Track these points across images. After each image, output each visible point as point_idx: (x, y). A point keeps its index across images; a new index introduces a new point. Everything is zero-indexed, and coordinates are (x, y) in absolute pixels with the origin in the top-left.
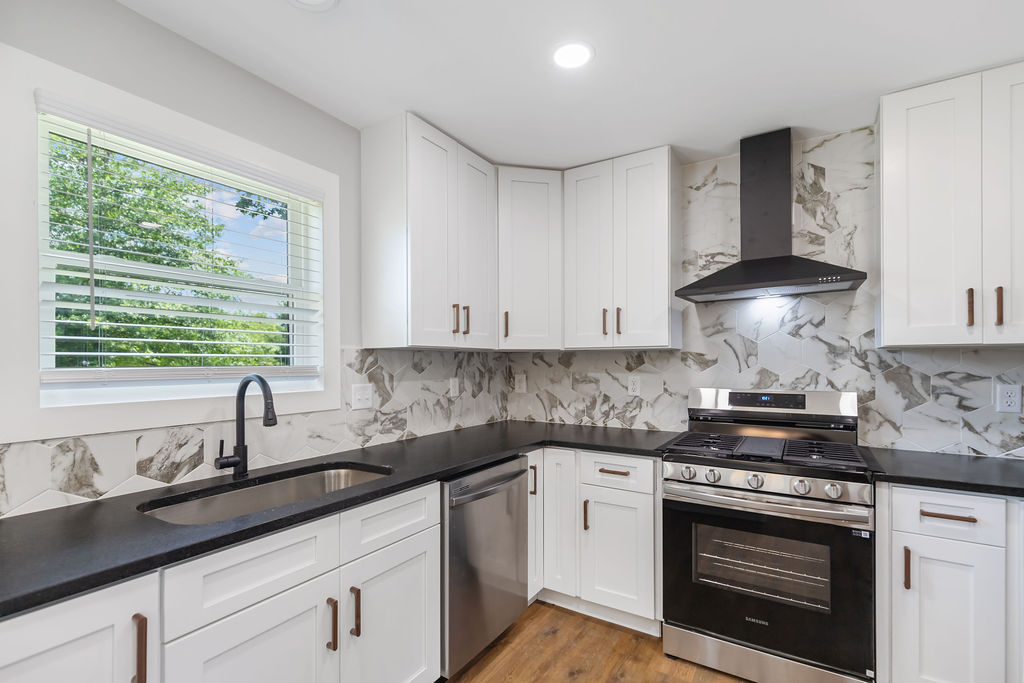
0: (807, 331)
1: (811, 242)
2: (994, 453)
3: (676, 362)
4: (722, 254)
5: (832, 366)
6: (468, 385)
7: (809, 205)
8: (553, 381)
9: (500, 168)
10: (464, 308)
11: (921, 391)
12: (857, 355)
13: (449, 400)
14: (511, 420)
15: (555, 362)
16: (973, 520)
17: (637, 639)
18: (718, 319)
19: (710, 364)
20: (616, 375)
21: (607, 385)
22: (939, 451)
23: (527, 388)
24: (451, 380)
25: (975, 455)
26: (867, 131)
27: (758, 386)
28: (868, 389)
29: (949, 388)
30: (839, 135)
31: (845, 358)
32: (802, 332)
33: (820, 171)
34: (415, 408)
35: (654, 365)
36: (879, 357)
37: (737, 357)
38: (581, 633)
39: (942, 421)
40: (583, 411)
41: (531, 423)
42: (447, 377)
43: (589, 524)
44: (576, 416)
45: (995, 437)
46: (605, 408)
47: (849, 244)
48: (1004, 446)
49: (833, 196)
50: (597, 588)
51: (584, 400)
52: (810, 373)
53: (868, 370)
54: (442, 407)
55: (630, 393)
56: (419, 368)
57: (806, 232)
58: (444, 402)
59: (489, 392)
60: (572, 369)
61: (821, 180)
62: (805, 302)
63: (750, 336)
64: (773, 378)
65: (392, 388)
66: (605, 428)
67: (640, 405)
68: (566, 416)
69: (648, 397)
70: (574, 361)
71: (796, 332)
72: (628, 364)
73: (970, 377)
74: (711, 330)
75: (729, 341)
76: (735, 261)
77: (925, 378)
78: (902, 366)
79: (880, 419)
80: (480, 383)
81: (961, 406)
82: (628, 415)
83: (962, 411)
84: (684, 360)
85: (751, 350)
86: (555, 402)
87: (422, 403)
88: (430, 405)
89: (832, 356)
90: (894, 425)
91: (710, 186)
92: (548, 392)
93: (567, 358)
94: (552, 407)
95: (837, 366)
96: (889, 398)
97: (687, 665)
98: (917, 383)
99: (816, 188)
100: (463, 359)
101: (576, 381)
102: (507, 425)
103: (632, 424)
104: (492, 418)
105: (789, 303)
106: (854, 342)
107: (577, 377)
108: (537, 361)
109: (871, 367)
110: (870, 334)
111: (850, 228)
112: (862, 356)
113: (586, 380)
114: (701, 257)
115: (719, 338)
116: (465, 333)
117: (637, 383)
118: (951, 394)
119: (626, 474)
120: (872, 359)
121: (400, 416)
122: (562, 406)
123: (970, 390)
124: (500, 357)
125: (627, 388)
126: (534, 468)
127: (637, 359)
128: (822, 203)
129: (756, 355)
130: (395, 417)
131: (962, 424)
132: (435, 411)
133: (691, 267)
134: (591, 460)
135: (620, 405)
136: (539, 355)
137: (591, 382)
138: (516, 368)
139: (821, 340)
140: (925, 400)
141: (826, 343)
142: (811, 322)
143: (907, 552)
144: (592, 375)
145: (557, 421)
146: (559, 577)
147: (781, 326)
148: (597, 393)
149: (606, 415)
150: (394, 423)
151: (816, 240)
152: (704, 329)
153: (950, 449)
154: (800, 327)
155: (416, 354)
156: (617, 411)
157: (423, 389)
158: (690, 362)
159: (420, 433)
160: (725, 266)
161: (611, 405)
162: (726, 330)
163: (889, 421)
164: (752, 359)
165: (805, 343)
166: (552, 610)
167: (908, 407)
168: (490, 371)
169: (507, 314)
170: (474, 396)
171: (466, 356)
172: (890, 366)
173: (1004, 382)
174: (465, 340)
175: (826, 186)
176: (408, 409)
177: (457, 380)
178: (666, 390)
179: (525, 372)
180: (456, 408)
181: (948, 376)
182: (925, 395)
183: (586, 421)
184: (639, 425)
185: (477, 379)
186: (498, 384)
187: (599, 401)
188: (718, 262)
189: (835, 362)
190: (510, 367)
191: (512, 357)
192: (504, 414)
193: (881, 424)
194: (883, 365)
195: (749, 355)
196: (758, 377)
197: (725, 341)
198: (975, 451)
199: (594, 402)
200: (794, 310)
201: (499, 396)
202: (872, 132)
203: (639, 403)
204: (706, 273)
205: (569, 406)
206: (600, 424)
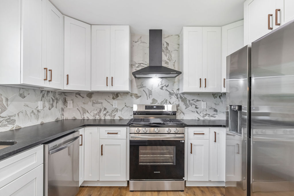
0: (164, 88)
1: (166, 63)
2: (202, 118)
3: (129, 96)
4: (143, 63)
5: (170, 98)
6: (47, 105)
7: (165, 53)
8: (84, 103)
9: (65, 17)
10: (49, 70)
11: (189, 104)
12: (176, 95)
13: (38, 111)
14: (66, 119)
15: (85, 96)
16: (203, 134)
17: (120, 189)
18: (141, 83)
19: (139, 97)
20: (109, 101)
21: (105, 104)
22: (192, 119)
23: (73, 106)
24: (39, 102)
25: (198, 119)
26: (178, 36)
27: (152, 103)
28: (178, 104)
29: (194, 103)
30: (172, 35)
31: (173, 96)
32: (163, 88)
33: (168, 44)
34: (20, 114)
35: (122, 98)
36: (180, 95)
37: (147, 95)
38: (100, 193)
39: (192, 111)
40: (97, 114)
41: (75, 120)
42: (37, 101)
43: (103, 153)
44: (94, 116)
45: (202, 115)
46: (105, 112)
47: (174, 65)
48: (203, 117)
49: (171, 51)
50: (106, 175)
51: (97, 110)
52: (165, 100)
53: (178, 99)
54: (34, 114)
55: (114, 107)
56: (22, 96)
57: (164, 60)
58: (35, 111)
59: (56, 107)
60: (92, 99)
61: (168, 47)
62: (164, 80)
63: (150, 89)
64: (156, 101)
65: (7, 105)
66: (105, 119)
67: (117, 111)
68: (90, 116)
69: (120, 108)
70: (93, 96)
71: (162, 88)
72: (113, 97)
73: (198, 101)
74: (139, 87)
75: (145, 90)
76: (146, 66)
77: (189, 101)
78: (185, 98)
79: (180, 112)
80: (52, 104)
81: (196, 108)
82: (113, 114)
83: (196, 109)
84: (131, 96)
85: (150, 93)
86: (85, 111)
87: (24, 112)
88: (28, 113)
89: (170, 95)
90: (183, 113)
91: (139, 42)
92: (82, 108)
93: (90, 94)
94: (84, 113)
95: (171, 98)
96: (182, 106)
97: (137, 192)
98: (188, 102)
99: (167, 48)
100: (45, 94)
101: (94, 103)
102: (63, 121)
103: (114, 117)
104: (58, 118)
105: (160, 80)
106: (175, 92)
107: (94, 102)
108: (77, 96)
109: (179, 98)
110: (178, 89)
111: (174, 61)
112: (177, 95)
113: (98, 103)
114: (137, 64)
115: (142, 89)
116: (49, 81)
117: (116, 103)
118: (194, 105)
119: (117, 133)
120: (179, 96)
121: (12, 118)
122: (88, 112)
123: (197, 104)
124: (61, 94)
125: (113, 105)
126: (81, 135)
127: (116, 95)
128: (168, 53)
129: (152, 95)
130: (9, 119)
131: (196, 112)
132: (31, 116)
133: (134, 67)
134: (104, 130)
135: (110, 111)
136: (78, 93)
137: (99, 103)
138: (68, 98)
139: (168, 91)
140: (189, 106)
141: (169, 91)
142: (165, 85)
143: (191, 144)
144: (100, 101)
145: (86, 118)
146: (90, 175)
147: (158, 86)
148: (102, 107)
149: (105, 115)
150: (8, 122)
151: (167, 63)
152: (137, 86)
153: (194, 118)
154: (163, 87)
155: (21, 89)
156: (109, 113)
157: (24, 106)
158: (133, 96)
159: (22, 126)
160: (143, 67)
161: (107, 111)
162: (144, 87)
163: (182, 112)
164: (151, 95)
165: (164, 91)
166: (87, 188)
167: (186, 108)
168: (57, 99)
169: (68, 75)
170: (50, 109)
171: (46, 93)
172: (182, 98)
173: (203, 101)
174: (50, 84)
175: (169, 48)
176: (17, 115)
177: (42, 102)
178: (126, 106)
179: (72, 100)
180: (41, 115)
181: (194, 100)
182: (189, 105)
183: (97, 117)
184: (117, 118)
185: (51, 102)
186: (60, 104)
187: (103, 110)
188: (142, 66)
189: (171, 97)
190: (65, 98)
191: (66, 94)
192: (63, 117)
193: (181, 113)
194: (181, 98)
195: (150, 95)
196: (152, 101)
197: (143, 90)
198: (198, 118)
199: (101, 111)
200: (161, 82)
201: (61, 110)
202: (179, 36)
203: (117, 110)
204: (138, 69)
205: (91, 112)
206: (103, 118)
